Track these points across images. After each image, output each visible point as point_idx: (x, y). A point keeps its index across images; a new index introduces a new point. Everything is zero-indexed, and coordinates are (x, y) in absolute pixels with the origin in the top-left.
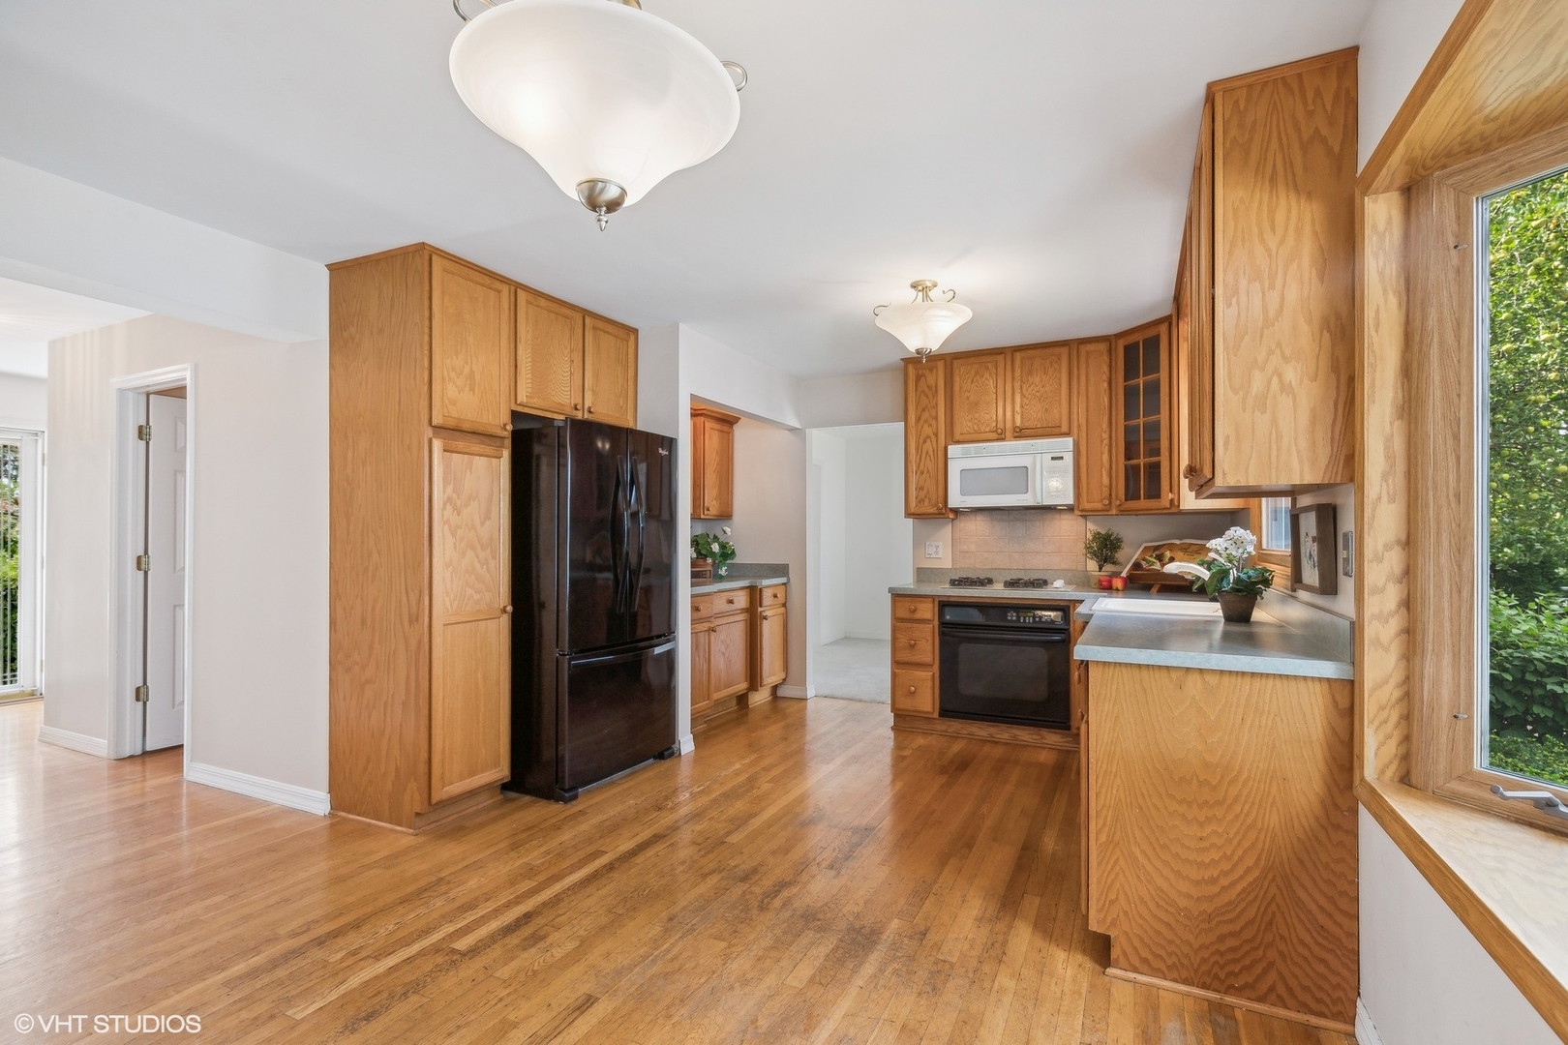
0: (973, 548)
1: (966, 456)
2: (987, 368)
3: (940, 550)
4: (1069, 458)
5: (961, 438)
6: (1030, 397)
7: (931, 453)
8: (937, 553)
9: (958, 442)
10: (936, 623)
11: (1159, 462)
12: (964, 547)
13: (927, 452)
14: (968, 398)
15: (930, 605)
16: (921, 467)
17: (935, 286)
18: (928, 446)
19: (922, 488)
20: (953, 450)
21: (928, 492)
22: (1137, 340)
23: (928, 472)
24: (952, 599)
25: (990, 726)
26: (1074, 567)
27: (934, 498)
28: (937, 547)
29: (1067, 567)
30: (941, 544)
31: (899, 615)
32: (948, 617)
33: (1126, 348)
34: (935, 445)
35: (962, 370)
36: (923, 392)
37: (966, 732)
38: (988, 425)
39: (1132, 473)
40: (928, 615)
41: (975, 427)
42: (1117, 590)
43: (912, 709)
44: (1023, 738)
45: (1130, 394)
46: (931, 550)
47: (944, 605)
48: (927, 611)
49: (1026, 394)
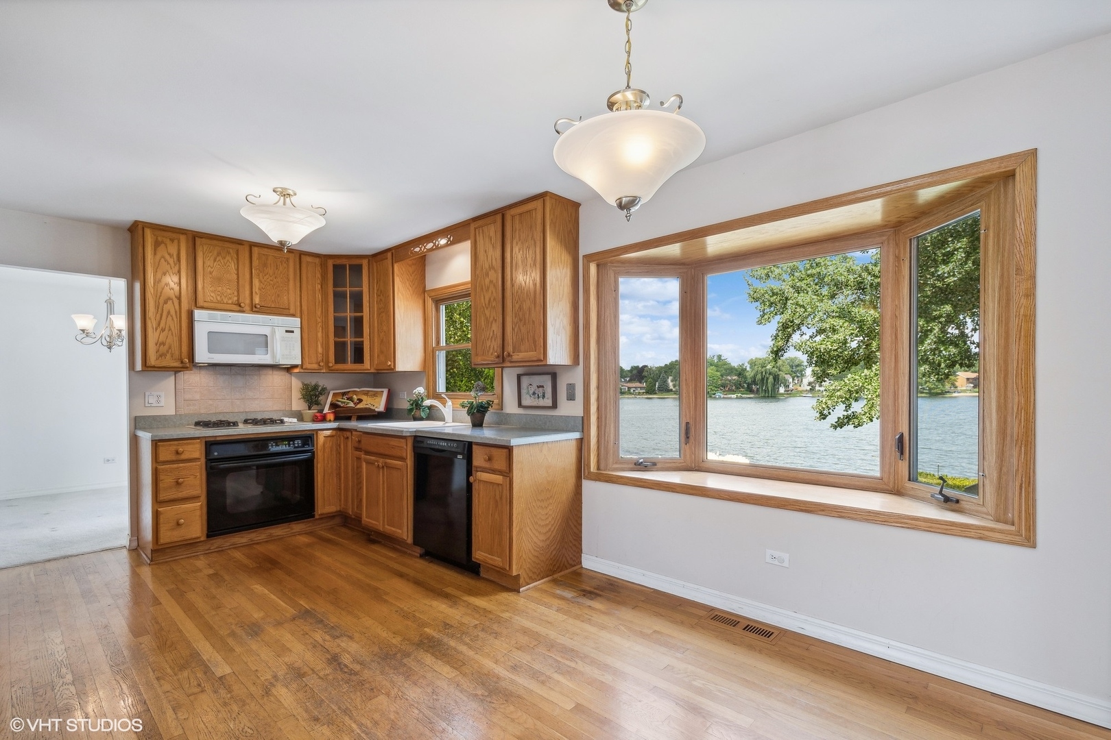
0: (197, 397)
1: (212, 320)
2: (229, 253)
3: (162, 399)
4: (297, 332)
5: (206, 305)
6: (266, 283)
7: (173, 312)
8: (158, 402)
9: (202, 308)
10: (203, 460)
11: (363, 342)
12: (188, 396)
13: (169, 313)
14: (211, 273)
15: (198, 446)
16: (162, 325)
17: (295, 194)
18: (169, 306)
19: (163, 344)
20: (198, 314)
21: (170, 348)
22: (345, 263)
23: (170, 329)
24: (218, 439)
25: (249, 533)
26: (284, 408)
27: (177, 353)
28: (158, 397)
29: (278, 409)
30: (163, 394)
31: (162, 458)
32: (216, 454)
33: (335, 266)
34: (177, 307)
35: (205, 248)
36: (163, 257)
37: (228, 544)
38: (230, 298)
39: (340, 348)
40: (196, 455)
41: (219, 298)
42: (330, 421)
43: (179, 539)
44: (277, 534)
45: (339, 297)
46: (152, 400)
47: (210, 444)
48: (197, 451)
49: (263, 281)
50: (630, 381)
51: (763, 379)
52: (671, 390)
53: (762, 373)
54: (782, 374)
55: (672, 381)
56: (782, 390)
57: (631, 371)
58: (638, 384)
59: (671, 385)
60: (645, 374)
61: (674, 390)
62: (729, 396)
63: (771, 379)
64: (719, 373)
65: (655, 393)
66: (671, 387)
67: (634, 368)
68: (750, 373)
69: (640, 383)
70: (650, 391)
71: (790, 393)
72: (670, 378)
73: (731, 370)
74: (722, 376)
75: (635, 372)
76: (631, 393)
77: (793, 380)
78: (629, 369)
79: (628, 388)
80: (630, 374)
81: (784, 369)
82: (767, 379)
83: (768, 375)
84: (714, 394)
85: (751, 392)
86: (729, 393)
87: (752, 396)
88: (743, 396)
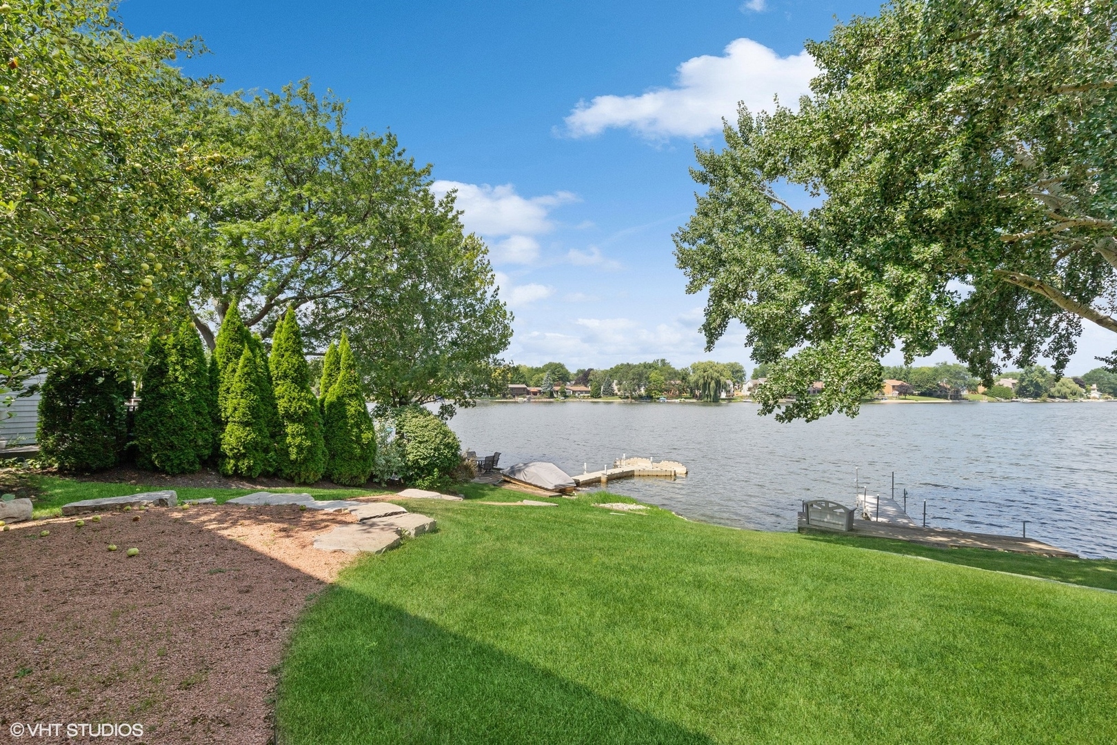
50: (576, 384)
51: (705, 384)
52: (616, 395)
53: (704, 377)
54: (723, 379)
55: (617, 385)
56: (723, 395)
57: (577, 375)
58: (583, 388)
59: (615, 387)
60: (591, 377)
61: (619, 394)
62: (673, 400)
63: (713, 384)
64: (663, 378)
65: (600, 397)
66: (616, 391)
67: (580, 371)
68: (692, 378)
69: (586, 386)
70: (596, 395)
71: (730, 399)
72: (615, 381)
73: (674, 374)
74: (665, 380)
75: (581, 375)
76: (575, 397)
77: (734, 385)
78: (575, 372)
79: (573, 391)
80: (576, 378)
81: (725, 374)
82: (710, 383)
83: (710, 380)
84: (658, 399)
85: (694, 396)
86: (672, 398)
87: (694, 400)
88: (687, 400)
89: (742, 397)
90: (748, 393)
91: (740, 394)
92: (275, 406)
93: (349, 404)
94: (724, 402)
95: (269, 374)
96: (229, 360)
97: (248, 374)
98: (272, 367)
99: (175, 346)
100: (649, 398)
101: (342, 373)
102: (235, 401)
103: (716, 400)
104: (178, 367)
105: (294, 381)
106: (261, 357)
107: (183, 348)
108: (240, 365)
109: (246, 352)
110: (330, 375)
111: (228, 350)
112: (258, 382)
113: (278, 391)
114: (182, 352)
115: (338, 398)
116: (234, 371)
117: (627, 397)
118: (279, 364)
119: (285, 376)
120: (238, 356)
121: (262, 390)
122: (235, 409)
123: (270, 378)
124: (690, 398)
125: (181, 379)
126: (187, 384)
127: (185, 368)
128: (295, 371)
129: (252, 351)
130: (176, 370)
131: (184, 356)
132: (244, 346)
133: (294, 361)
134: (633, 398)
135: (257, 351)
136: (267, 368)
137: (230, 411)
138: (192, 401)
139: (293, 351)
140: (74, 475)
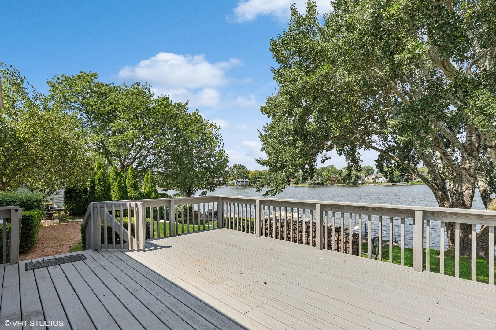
54: (359, 174)
56: (360, 182)
58: (291, 180)
62: (334, 185)
63: (354, 177)
64: (329, 174)
65: (299, 184)
68: (344, 174)
70: (297, 183)
71: (363, 184)
73: (335, 172)
74: (331, 175)
77: (366, 177)
83: (352, 175)
84: (327, 184)
85: (345, 183)
86: (334, 183)
87: (345, 185)
88: (341, 185)
89: (369, 183)
90: (373, 181)
91: (369, 181)
92: (128, 195)
93: (152, 194)
94: (359, 185)
95: (126, 185)
96: (113, 181)
97: (119, 186)
98: (126, 183)
99: (98, 178)
100: (322, 184)
101: (149, 184)
102: (115, 194)
103: (355, 184)
104: (99, 185)
105: (133, 187)
106: (123, 180)
107: (100, 179)
108: (117, 183)
109: (119, 179)
110: (146, 185)
111: (113, 179)
112: (122, 188)
113: (128, 190)
114: (100, 180)
115: (148, 192)
116: (115, 185)
117: (312, 184)
118: (128, 182)
119: (130, 186)
120: (116, 180)
121: (123, 190)
122: (115, 197)
123: (126, 187)
124: (342, 184)
125: (100, 188)
126: (101, 189)
127: (100, 185)
128: (133, 184)
129: (120, 178)
130: (98, 186)
131: (100, 181)
132: (118, 177)
133: (133, 181)
134: (314, 184)
135: (122, 178)
136: (125, 184)
137: (114, 197)
138: (103, 194)
139: (132, 178)
140: (73, 216)
